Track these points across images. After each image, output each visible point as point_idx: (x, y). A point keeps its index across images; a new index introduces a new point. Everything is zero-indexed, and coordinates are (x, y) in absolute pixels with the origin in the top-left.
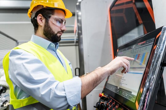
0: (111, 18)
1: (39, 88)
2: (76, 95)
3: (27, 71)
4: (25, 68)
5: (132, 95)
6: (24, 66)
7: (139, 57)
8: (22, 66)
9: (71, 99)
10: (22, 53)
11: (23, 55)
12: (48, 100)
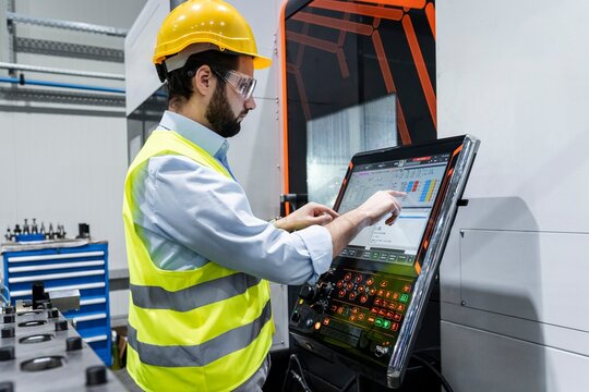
0: (287, 43)
1: (259, 243)
2: (326, 256)
3: (225, 207)
4: (220, 202)
5: (406, 256)
6: (215, 197)
7: (416, 186)
8: (210, 197)
9: (320, 262)
10: (198, 167)
11: (202, 172)
12: (278, 263)
